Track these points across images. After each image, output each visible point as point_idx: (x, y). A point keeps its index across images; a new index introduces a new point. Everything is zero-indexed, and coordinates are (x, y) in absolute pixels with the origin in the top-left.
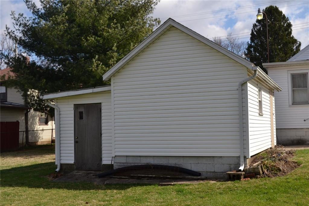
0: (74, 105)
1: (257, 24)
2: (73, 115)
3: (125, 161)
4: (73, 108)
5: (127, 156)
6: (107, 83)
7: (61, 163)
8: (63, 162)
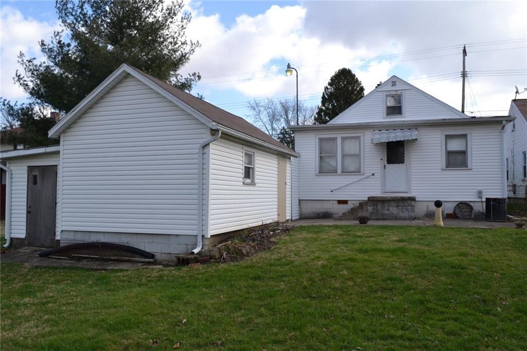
0: (28, 167)
1: (329, 87)
2: (27, 179)
3: (72, 237)
4: (26, 171)
5: (75, 231)
6: (56, 142)
7: (12, 237)
8: (13, 236)
